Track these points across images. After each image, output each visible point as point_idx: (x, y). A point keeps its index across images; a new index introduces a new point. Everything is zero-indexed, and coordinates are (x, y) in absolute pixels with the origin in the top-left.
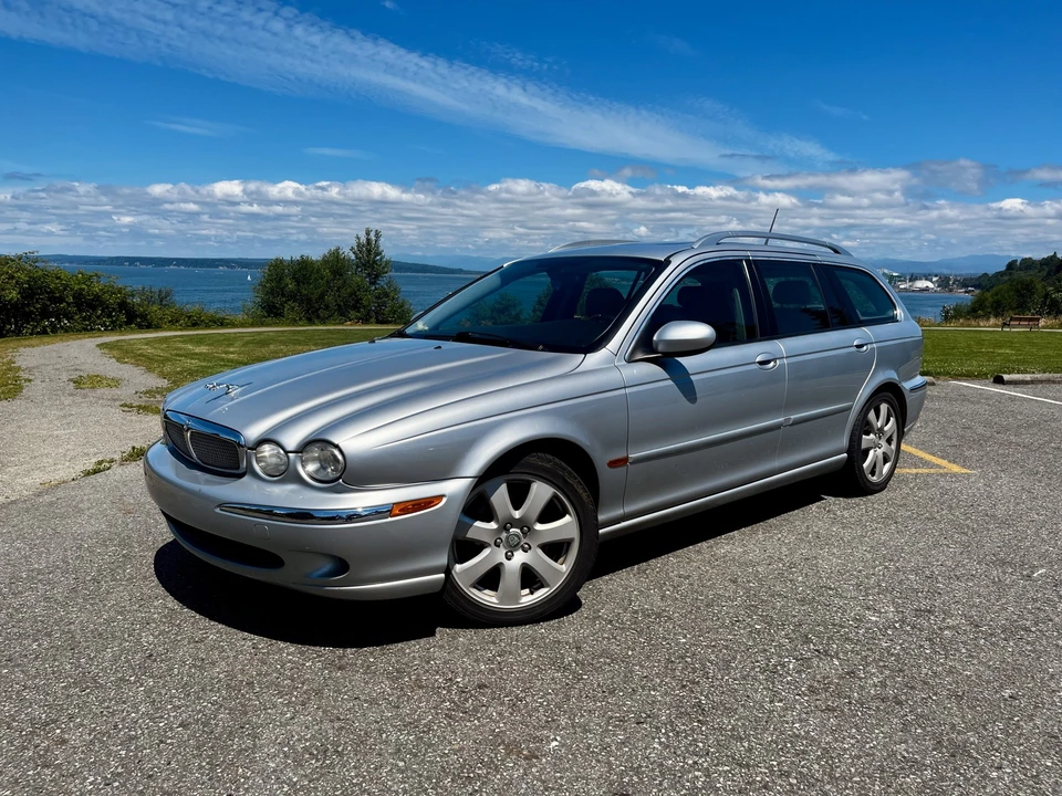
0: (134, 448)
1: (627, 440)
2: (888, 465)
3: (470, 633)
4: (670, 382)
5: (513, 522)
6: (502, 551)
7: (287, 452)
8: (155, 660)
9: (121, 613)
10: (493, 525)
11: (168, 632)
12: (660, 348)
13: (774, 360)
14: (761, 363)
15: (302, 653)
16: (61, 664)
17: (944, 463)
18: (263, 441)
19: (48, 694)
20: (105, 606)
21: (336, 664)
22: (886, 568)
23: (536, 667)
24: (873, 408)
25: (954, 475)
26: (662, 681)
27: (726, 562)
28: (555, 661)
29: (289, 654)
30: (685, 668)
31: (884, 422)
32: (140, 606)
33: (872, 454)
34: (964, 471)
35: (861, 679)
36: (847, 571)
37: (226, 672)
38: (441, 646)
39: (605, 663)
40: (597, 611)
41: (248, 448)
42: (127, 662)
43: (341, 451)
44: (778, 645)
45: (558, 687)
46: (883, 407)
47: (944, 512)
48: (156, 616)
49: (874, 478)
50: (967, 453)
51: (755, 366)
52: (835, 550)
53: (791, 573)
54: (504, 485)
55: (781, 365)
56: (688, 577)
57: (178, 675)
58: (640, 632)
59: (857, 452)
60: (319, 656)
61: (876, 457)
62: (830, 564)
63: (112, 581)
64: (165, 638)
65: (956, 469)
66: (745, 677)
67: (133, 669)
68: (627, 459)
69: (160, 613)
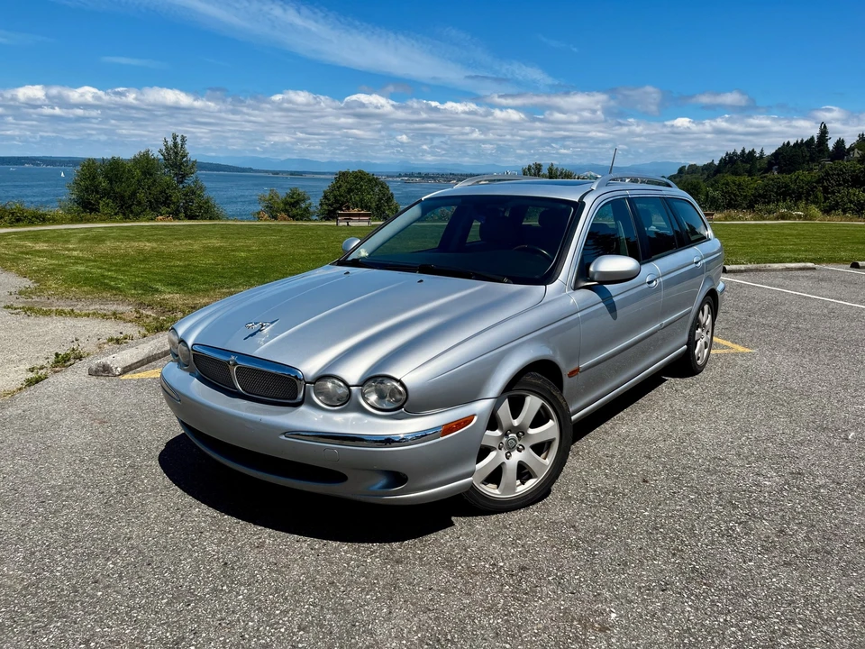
0: (57, 355)
1: (579, 355)
2: (706, 351)
3: (480, 519)
4: (602, 305)
5: (512, 429)
6: (503, 452)
7: (348, 386)
8: (233, 569)
9: (169, 524)
10: (498, 433)
11: (226, 539)
12: (596, 277)
13: (655, 280)
14: (649, 283)
15: (357, 550)
16: (149, 580)
17: (729, 344)
18: (322, 377)
19: (157, 612)
20: (149, 518)
21: (392, 559)
22: (748, 438)
23: (553, 547)
24: (701, 309)
25: (743, 355)
26: (655, 551)
27: (632, 441)
28: (564, 540)
29: (346, 553)
30: (664, 538)
31: (706, 319)
32: (182, 516)
33: (699, 343)
34: (747, 350)
35: (791, 536)
36: (723, 443)
37: (304, 574)
38: (467, 535)
39: (603, 539)
40: (566, 492)
41: (307, 383)
42: (208, 572)
43: (402, 385)
44: (718, 512)
45: (582, 563)
46: (706, 307)
47: (757, 387)
48: (203, 524)
49: (699, 362)
50: (740, 335)
51: (646, 286)
52: (703, 425)
53: (684, 447)
54: (507, 400)
55: (660, 283)
56: (613, 456)
57: (263, 580)
58: (610, 508)
59: (692, 343)
60: (373, 552)
61: (701, 345)
62: (707, 437)
63: (138, 493)
64: (227, 545)
65: (741, 349)
66: (712, 543)
67: (219, 579)
68: (578, 369)
69: (205, 522)
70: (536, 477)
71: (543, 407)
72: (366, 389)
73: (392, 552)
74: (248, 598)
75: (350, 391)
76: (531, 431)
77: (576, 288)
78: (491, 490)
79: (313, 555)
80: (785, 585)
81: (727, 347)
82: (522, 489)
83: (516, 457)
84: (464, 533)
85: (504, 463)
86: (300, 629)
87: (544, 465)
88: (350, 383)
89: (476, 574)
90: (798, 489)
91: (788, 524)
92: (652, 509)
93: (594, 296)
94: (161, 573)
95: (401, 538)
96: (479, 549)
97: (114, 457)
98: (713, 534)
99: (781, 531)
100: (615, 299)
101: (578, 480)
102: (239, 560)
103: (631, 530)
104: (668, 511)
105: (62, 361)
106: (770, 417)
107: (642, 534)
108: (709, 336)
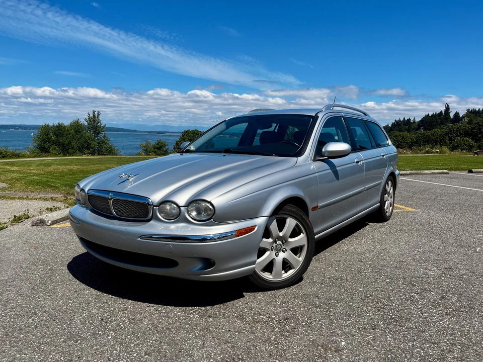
0: (15, 216)
1: (317, 198)
2: (391, 208)
3: (261, 294)
4: (330, 171)
5: (279, 238)
6: (274, 252)
7: (179, 207)
8: (107, 322)
9: (69, 299)
10: (270, 240)
11: (103, 307)
12: (326, 155)
13: (360, 161)
14: (357, 162)
16: (53, 329)
17: (404, 207)
18: (164, 202)
19: (56, 346)
20: (57, 296)
21: (206, 315)
22: (418, 251)
23: (305, 307)
24: (387, 183)
25: (412, 212)
26: (367, 309)
27: (351, 253)
28: (312, 304)
29: (178, 312)
30: (372, 302)
31: (390, 189)
32: (78, 295)
33: (386, 203)
34: (414, 210)
35: (449, 300)
36: (404, 254)
37: (151, 324)
38: (252, 302)
39: (335, 302)
40: (312, 279)
41: (154, 206)
42: (91, 324)
43: (212, 204)
44: (403, 288)
45: (323, 316)
46: (390, 183)
47: (421, 227)
48: (90, 299)
49: (387, 214)
50: (409, 203)
51: (355, 164)
52: (392, 245)
53: (382, 256)
54: (275, 220)
55: (363, 163)
56: (340, 261)
57: (125, 328)
58: (339, 287)
59: (383, 202)
60: (195, 312)
61: (388, 204)
62: (394, 251)
63: (52, 283)
64: (104, 310)
65: (410, 209)
66: (402, 304)
67: (97, 328)
68: (317, 206)
69: (92, 297)
70: (294, 268)
71: (297, 225)
72: (190, 208)
73: (207, 311)
74: (115, 338)
75: (180, 210)
76: (290, 240)
77: (315, 160)
78: (267, 276)
79: (157, 314)
80: (448, 325)
81: (403, 209)
82: (286, 275)
83: (282, 255)
84: (251, 301)
85: (274, 259)
86: (146, 354)
87: (299, 261)
88: (180, 205)
89: (258, 322)
90: (450, 276)
91: (446, 294)
92: (364, 287)
93: (326, 166)
94: (62, 325)
95: (212, 304)
96: (260, 309)
97: (41, 265)
98: (402, 299)
99: (443, 297)
100: (338, 169)
101: (319, 273)
102: (111, 317)
103: (352, 298)
104: (374, 288)
105: (17, 220)
106: (430, 241)
107: (359, 300)
108: (392, 200)
